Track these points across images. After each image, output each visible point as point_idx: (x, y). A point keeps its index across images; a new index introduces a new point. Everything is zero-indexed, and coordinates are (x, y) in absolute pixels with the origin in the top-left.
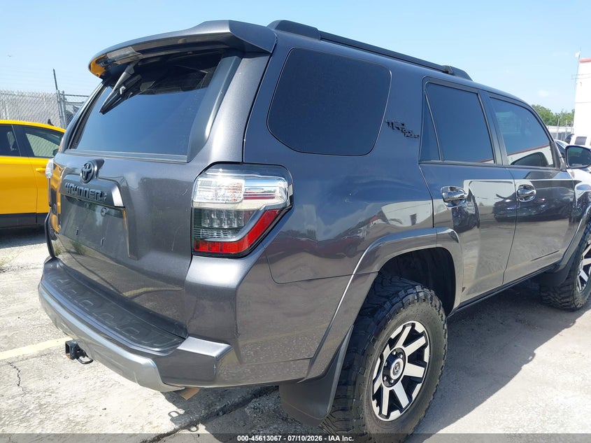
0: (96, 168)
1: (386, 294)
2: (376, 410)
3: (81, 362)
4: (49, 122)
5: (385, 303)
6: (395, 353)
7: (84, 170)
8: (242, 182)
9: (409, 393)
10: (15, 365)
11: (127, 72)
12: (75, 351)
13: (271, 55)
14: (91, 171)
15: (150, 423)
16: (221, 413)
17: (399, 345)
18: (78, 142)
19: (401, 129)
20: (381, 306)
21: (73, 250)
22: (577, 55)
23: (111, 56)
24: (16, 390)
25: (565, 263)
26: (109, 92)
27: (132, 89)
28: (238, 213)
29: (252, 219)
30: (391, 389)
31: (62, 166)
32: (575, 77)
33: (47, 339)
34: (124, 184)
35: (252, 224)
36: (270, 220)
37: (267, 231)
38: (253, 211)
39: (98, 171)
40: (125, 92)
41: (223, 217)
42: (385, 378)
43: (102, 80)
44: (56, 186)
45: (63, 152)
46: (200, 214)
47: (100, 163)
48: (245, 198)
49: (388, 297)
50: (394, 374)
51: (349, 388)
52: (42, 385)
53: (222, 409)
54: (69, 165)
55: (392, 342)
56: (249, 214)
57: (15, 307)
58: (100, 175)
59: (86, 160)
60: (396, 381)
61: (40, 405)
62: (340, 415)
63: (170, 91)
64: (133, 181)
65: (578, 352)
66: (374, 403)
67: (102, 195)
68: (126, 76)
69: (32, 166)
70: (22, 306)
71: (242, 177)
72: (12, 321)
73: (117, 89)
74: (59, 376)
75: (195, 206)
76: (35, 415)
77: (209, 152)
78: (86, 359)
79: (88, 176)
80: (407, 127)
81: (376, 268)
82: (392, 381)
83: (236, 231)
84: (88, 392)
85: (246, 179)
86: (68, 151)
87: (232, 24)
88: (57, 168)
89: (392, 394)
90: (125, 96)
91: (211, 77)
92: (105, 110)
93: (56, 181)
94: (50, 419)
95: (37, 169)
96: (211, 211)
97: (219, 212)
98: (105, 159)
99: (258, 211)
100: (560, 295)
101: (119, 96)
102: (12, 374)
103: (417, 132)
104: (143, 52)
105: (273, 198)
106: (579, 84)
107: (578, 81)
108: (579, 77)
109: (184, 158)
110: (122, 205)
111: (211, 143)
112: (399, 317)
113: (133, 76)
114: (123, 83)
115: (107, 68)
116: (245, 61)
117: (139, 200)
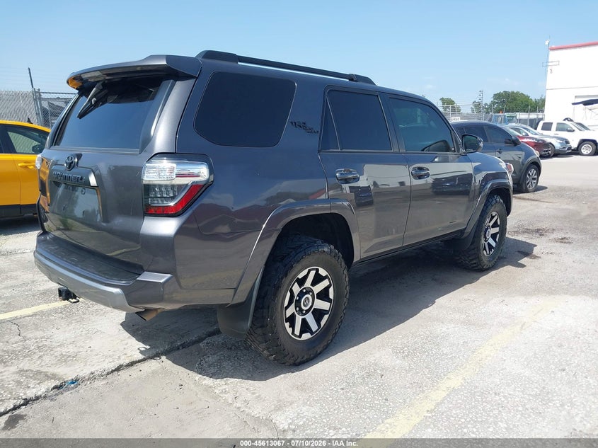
0: (76, 160)
1: (294, 246)
2: (290, 330)
3: (70, 302)
4: (29, 121)
5: (291, 252)
6: (304, 291)
7: (68, 161)
8: (175, 165)
9: (318, 321)
10: (14, 322)
11: (97, 88)
12: (66, 294)
13: (197, 78)
14: (72, 162)
15: (126, 354)
16: (181, 348)
17: (308, 284)
18: (61, 140)
19: (303, 126)
20: (289, 254)
21: (61, 227)
22: (547, 43)
23: (85, 76)
24: (18, 338)
25: (469, 230)
26: (84, 102)
27: (101, 100)
28: (173, 186)
29: (183, 191)
30: (303, 317)
31: (49, 160)
32: (545, 64)
33: (39, 304)
34: (97, 172)
35: (183, 194)
36: (197, 191)
37: (196, 197)
38: (183, 185)
39: (78, 162)
40: (96, 102)
41: (163, 190)
42: (298, 309)
43: (78, 91)
44: (45, 178)
45: (49, 148)
46: (148, 188)
47: (79, 156)
48: (177, 177)
49: (294, 248)
50: (305, 306)
51: (265, 311)
52: (39, 334)
53: (181, 345)
54: (54, 159)
55: (301, 282)
56: (181, 187)
57: (10, 282)
58: (79, 165)
59: (69, 154)
60: (307, 311)
61: (39, 347)
62: (259, 331)
63: (131, 101)
64: (103, 168)
65: (472, 299)
66: (287, 325)
67: (81, 179)
68: (95, 91)
69: (14, 162)
70: (15, 281)
71: (175, 163)
72: (7, 293)
73: (90, 100)
74: (52, 328)
75: (144, 182)
76: (35, 353)
77: (153, 146)
78: (74, 300)
79: (71, 166)
80: (309, 125)
81: (280, 226)
82: (304, 312)
83: (173, 198)
84: (76, 337)
85: (178, 164)
86: (53, 147)
87: (168, 58)
88: (45, 162)
89: (304, 321)
90: (96, 105)
91: (156, 94)
92: (81, 116)
93: (45, 173)
94: (47, 355)
95: (19, 165)
96: (155, 186)
97: (160, 186)
98: (82, 153)
99: (187, 185)
100: (468, 257)
101: (91, 105)
102: (13, 329)
103: (317, 128)
104: (108, 75)
105: (198, 176)
106: (549, 71)
107: (549, 68)
108: (550, 64)
109: (138, 150)
110: (96, 185)
111: (155, 140)
112: (304, 262)
113: (101, 90)
114: (94, 96)
115: (82, 83)
116: (178, 83)
117: (108, 183)
